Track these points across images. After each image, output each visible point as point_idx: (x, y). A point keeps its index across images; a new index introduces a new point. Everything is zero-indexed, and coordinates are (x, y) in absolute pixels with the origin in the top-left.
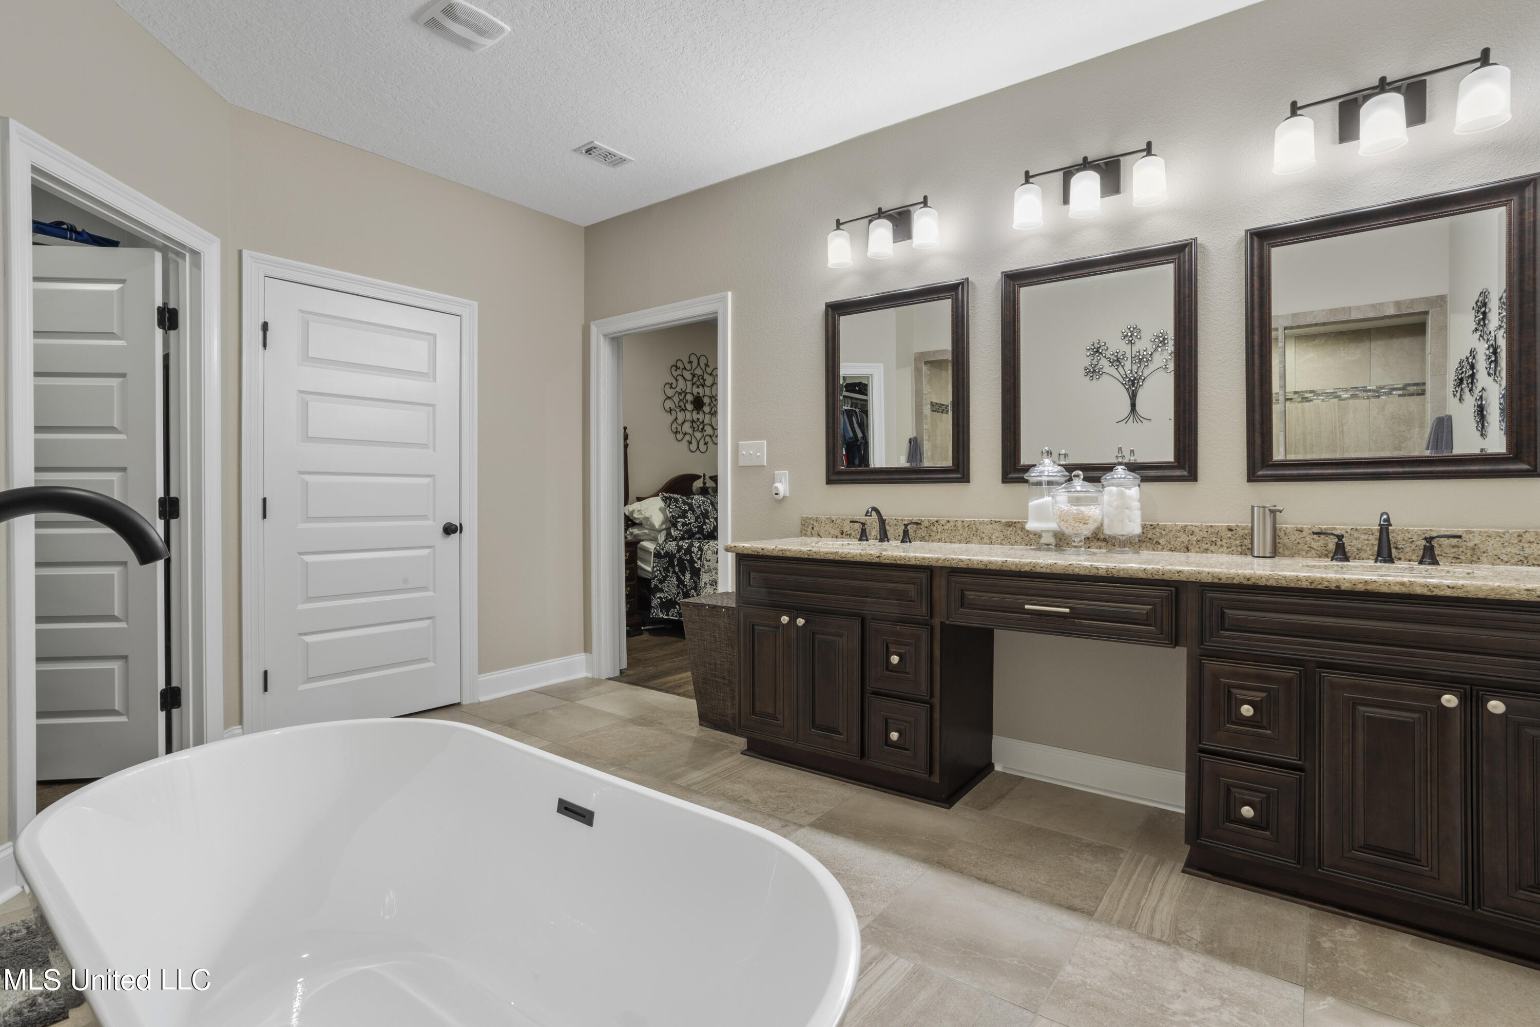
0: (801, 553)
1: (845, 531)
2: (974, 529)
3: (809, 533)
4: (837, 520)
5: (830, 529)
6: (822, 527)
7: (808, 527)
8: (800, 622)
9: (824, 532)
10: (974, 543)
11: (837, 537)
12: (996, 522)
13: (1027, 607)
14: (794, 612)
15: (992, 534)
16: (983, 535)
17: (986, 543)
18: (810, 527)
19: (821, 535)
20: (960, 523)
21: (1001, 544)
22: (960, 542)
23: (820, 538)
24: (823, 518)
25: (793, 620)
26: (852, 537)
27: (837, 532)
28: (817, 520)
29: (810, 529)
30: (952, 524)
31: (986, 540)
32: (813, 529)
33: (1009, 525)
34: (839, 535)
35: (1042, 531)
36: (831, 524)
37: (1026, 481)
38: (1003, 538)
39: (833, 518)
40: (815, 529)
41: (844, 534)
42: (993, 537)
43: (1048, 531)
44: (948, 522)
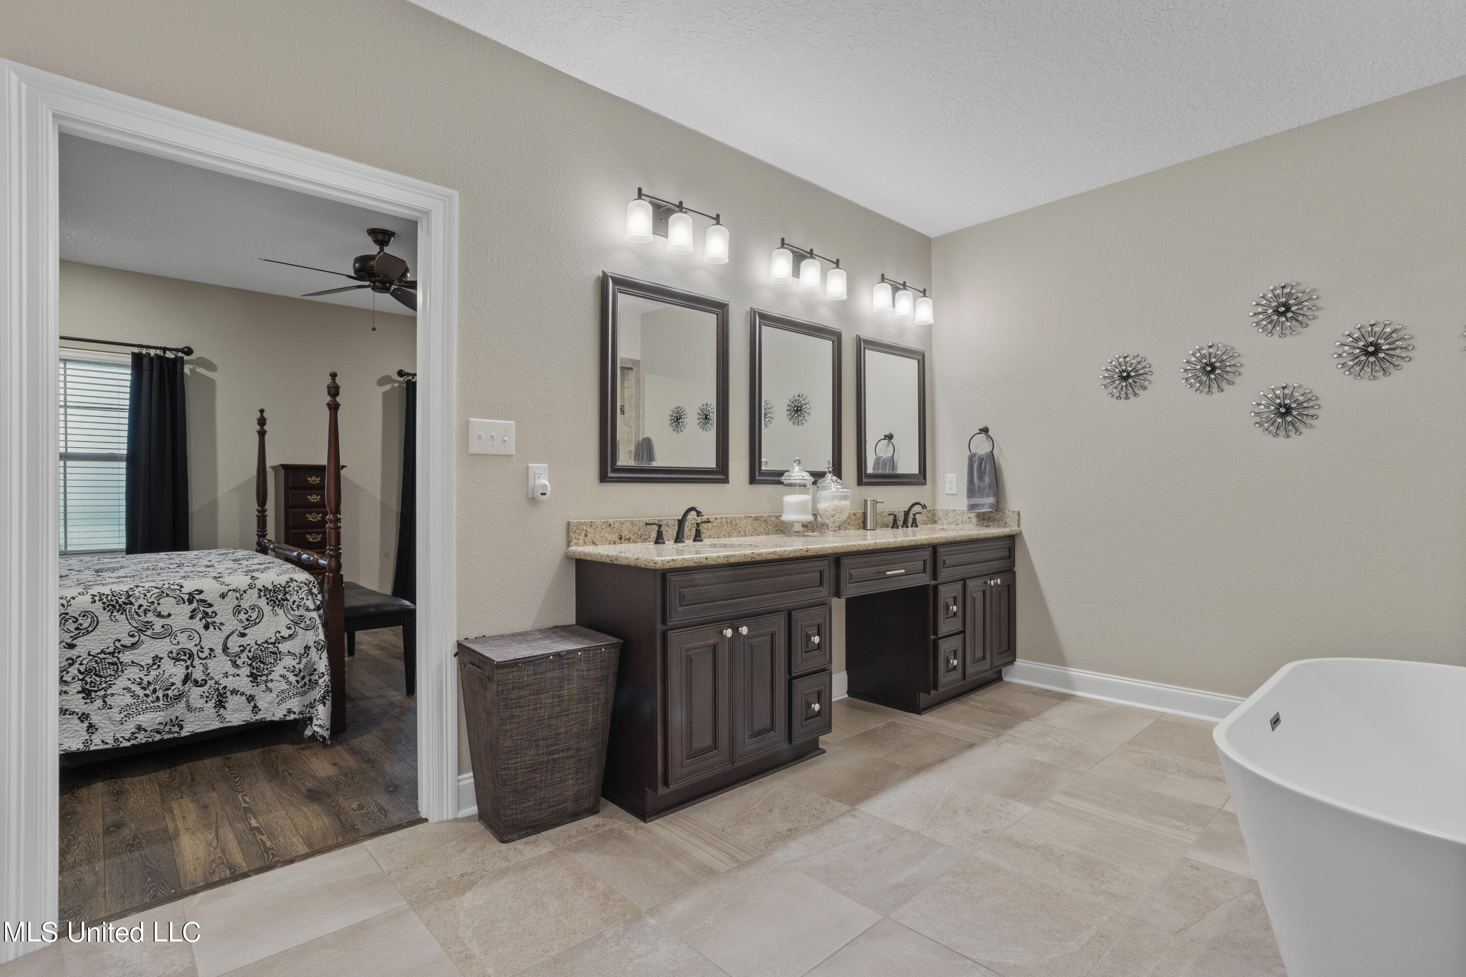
0: (746, 557)
1: (623, 535)
2: (734, 524)
3: (581, 542)
4: (614, 524)
5: (606, 535)
6: (597, 533)
7: (580, 534)
8: (744, 630)
9: (599, 538)
10: (735, 537)
11: (615, 543)
12: (748, 517)
13: (888, 573)
14: (734, 622)
15: (746, 527)
16: (740, 529)
17: (742, 536)
18: (583, 534)
19: (597, 542)
20: (724, 519)
21: (752, 535)
22: (725, 536)
23: (594, 546)
24: (599, 522)
25: (736, 630)
26: (631, 541)
27: (615, 537)
28: (591, 525)
29: (582, 537)
30: (719, 521)
31: (742, 533)
32: (586, 536)
33: (756, 519)
34: (617, 540)
35: (794, 522)
36: (609, 529)
37: (781, 483)
38: (752, 530)
39: (611, 521)
40: (589, 536)
41: (623, 539)
42: (747, 530)
43: (799, 522)
44: (716, 519)
